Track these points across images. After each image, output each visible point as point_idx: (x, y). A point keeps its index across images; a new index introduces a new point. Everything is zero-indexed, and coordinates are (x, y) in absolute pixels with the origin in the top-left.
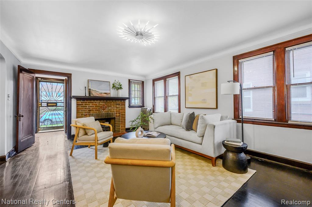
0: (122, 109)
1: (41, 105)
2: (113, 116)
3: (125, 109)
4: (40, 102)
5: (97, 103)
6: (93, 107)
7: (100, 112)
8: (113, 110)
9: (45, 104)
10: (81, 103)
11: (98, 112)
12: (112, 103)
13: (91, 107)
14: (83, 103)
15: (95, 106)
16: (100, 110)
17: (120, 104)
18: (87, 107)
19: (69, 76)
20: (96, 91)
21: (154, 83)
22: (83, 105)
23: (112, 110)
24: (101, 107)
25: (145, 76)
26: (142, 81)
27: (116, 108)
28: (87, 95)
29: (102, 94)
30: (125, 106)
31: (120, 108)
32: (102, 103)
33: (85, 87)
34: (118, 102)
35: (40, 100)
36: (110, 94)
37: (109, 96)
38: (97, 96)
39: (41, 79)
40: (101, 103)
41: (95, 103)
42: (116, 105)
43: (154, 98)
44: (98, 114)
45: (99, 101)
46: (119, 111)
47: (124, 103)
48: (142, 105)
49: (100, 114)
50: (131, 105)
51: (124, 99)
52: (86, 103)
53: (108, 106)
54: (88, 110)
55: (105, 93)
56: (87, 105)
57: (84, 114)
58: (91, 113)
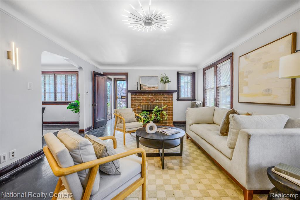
0: (170, 102)
1: (118, 97)
3: (172, 102)
5: (147, 96)
6: (144, 99)
7: (149, 104)
8: (161, 102)
9: (120, 97)
10: (134, 96)
12: (160, 96)
13: (142, 99)
15: (145, 99)
16: (149, 102)
17: (167, 97)
18: (138, 99)
19: (126, 74)
20: (145, 85)
21: (205, 72)
22: (135, 97)
23: (159, 102)
24: (150, 100)
25: (196, 66)
26: (193, 72)
27: (163, 101)
28: (139, 89)
29: (151, 88)
30: (173, 99)
31: (167, 101)
32: (151, 96)
33: (137, 83)
34: (165, 95)
35: (117, 94)
36: (157, 88)
37: (157, 90)
38: (147, 90)
40: (150, 97)
41: (145, 96)
42: (163, 98)
43: (205, 90)
44: (147, 105)
45: (148, 95)
46: (166, 104)
47: (171, 96)
48: (192, 98)
50: (179, 98)
51: (171, 92)
52: (138, 96)
53: (156, 99)
54: (139, 102)
55: (153, 87)
56: (139, 97)
57: (136, 105)
58: (142, 105)
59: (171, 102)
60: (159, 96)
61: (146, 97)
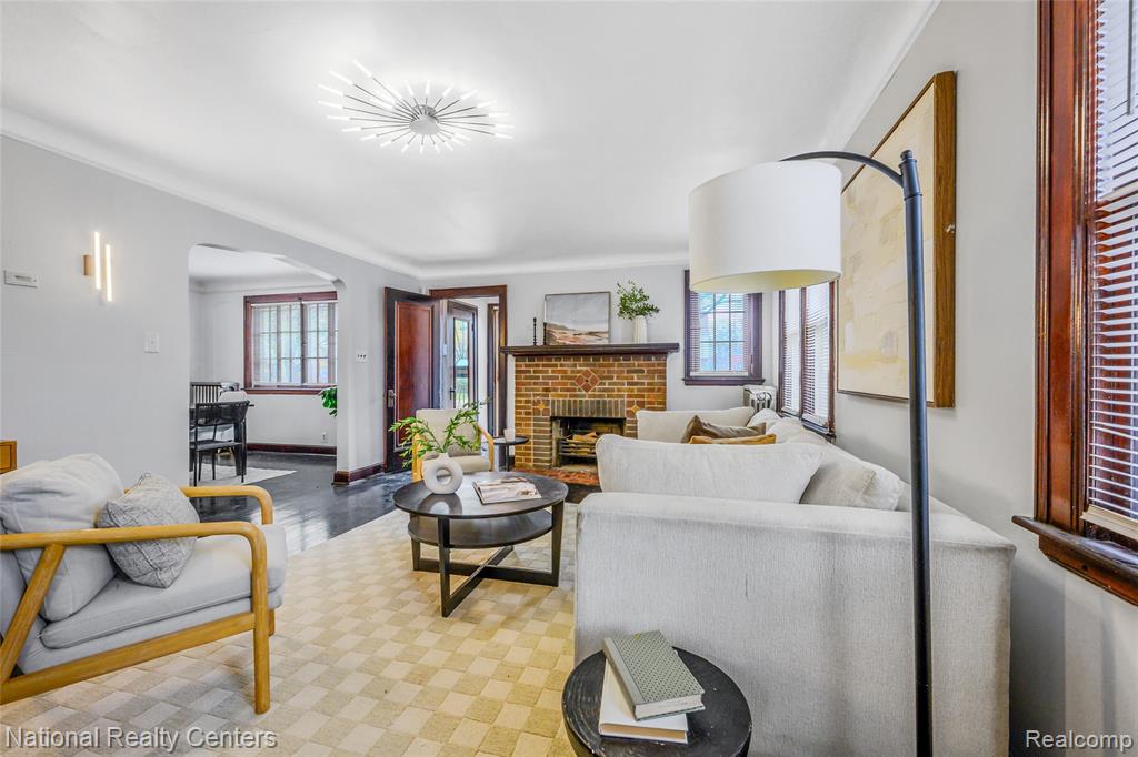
0: (653, 390)
2: (616, 413)
3: (662, 391)
5: (568, 366)
6: (557, 378)
7: (576, 396)
8: (619, 390)
10: (526, 366)
11: (572, 396)
12: (616, 366)
13: (551, 378)
14: (530, 366)
15: (562, 378)
16: (575, 390)
17: (643, 371)
18: (539, 378)
19: (501, 291)
20: (563, 328)
22: (529, 371)
23: (613, 390)
24: (579, 380)
27: (629, 384)
28: (540, 342)
29: (583, 337)
30: (665, 378)
31: (643, 384)
32: (581, 367)
33: (535, 320)
34: (635, 362)
36: (607, 336)
37: (605, 342)
38: (567, 342)
40: (578, 368)
41: (562, 365)
42: (628, 372)
43: (783, 341)
44: (570, 401)
45: (571, 362)
46: (637, 396)
47: (660, 365)
48: (746, 374)
49: (575, 401)
50: (692, 374)
51: (659, 352)
52: (538, 366)
53: (602, 378)
54: (541, 388)
55: (591, 333)
56: (540, 372)
57: (532, 398)
58: (550, 398)
59: (659, 390)
60: (612, 365)
61: (565, 372)
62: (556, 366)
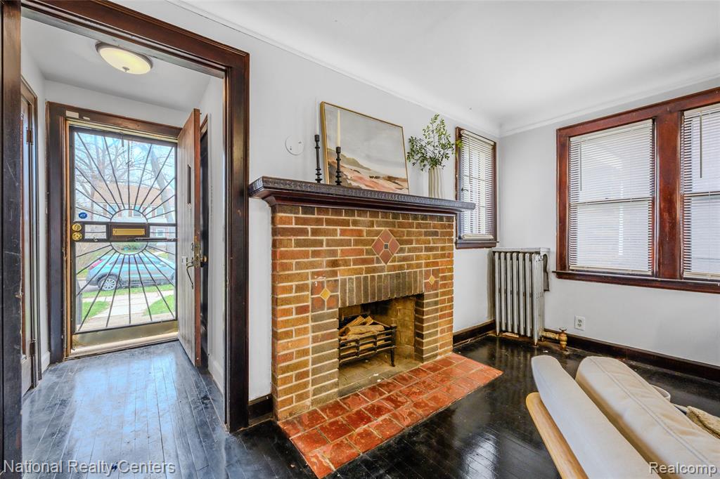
0: (445, 256)
1: (82, 232)
2: (416, 289)
3: (451, 255)
4: (77, 219)
5: (364, 224)
6: (348, 243)
7: (374, 270)
8: (417, 258)
10: (298, 221)
11: (368, 271)
12: (415, 226)
13: (340, 243)
14: (305, 222)
15: (356, 242)
16: (371, 261)
17: (437, 234)
18: (320, 243)
20: (355, 163)
22: (304, 232)
23: (412, 258)
24: (377, 246)
26: (494, 143)
27: (426, 249)
28: (325, 181)
29: (381, 182)
30: (452, 241)
31: (437, 249)
32: (380, 226)
33: (317, 138)
34: (432, 223)
35: (78, 212)
36: (405, 185)
37: (404, 192)
39: (81, 117)
40: (375, 228)
41: (355, 223)
42: (425, 234)
44: (366, 278)
45: (367, 219)
46: (433, 264)
48: (488, 238)
52: (319, 222)
53: (402, 242)
54: (326, 259)
55: (390, 179)
56: (325, 233)
57: (310, 282)
58: (339, 278)
59: (448, 255)
61: (359, 233)
62: (346, 223)
